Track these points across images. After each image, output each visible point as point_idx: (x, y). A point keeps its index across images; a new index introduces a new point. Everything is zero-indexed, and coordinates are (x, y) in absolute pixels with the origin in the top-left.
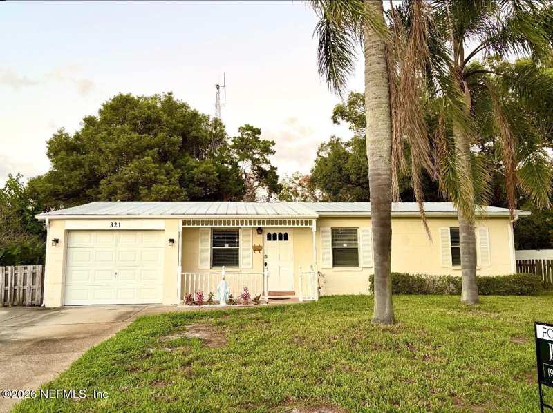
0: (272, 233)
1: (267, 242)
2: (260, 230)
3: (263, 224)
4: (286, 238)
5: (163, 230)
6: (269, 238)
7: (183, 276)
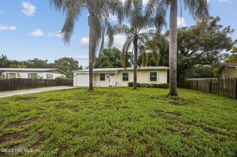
1: (110, 76)
2: (109, 73)
4: (114, 75)
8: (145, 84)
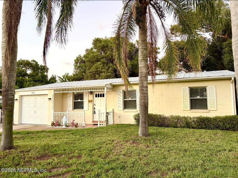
0: (97, 94)
1: (95, 98)
2: (91, 93)
3: (93, 90)
4: (103, 96)
5: (47, 94)
6: (96, 97)
7: (54, 113)
8: (178, 118)
